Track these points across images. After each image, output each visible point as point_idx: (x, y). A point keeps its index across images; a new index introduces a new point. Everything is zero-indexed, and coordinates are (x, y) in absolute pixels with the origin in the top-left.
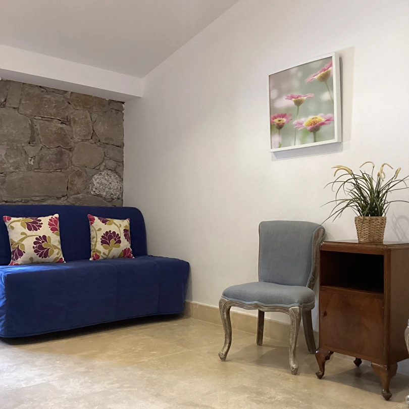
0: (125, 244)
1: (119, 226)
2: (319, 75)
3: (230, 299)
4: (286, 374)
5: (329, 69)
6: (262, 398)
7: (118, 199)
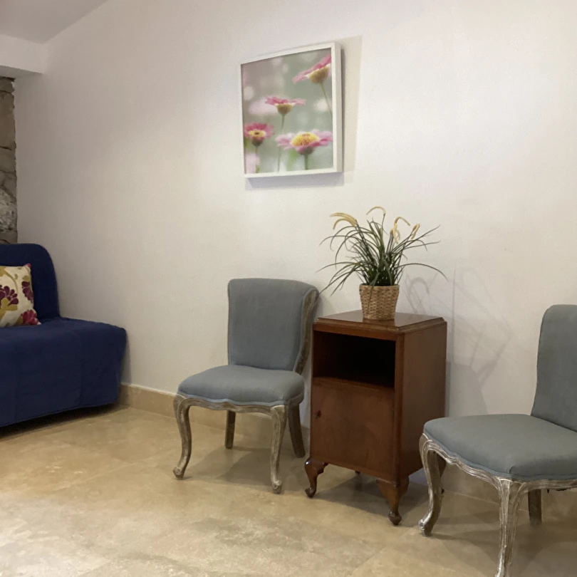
0: (25, 304)
1: (14, 277)
2: (312, 73)
3: (190, 396)
4: (267, 494)
5: (327, 66)
6: (236, 536)
7: (10, 229)
